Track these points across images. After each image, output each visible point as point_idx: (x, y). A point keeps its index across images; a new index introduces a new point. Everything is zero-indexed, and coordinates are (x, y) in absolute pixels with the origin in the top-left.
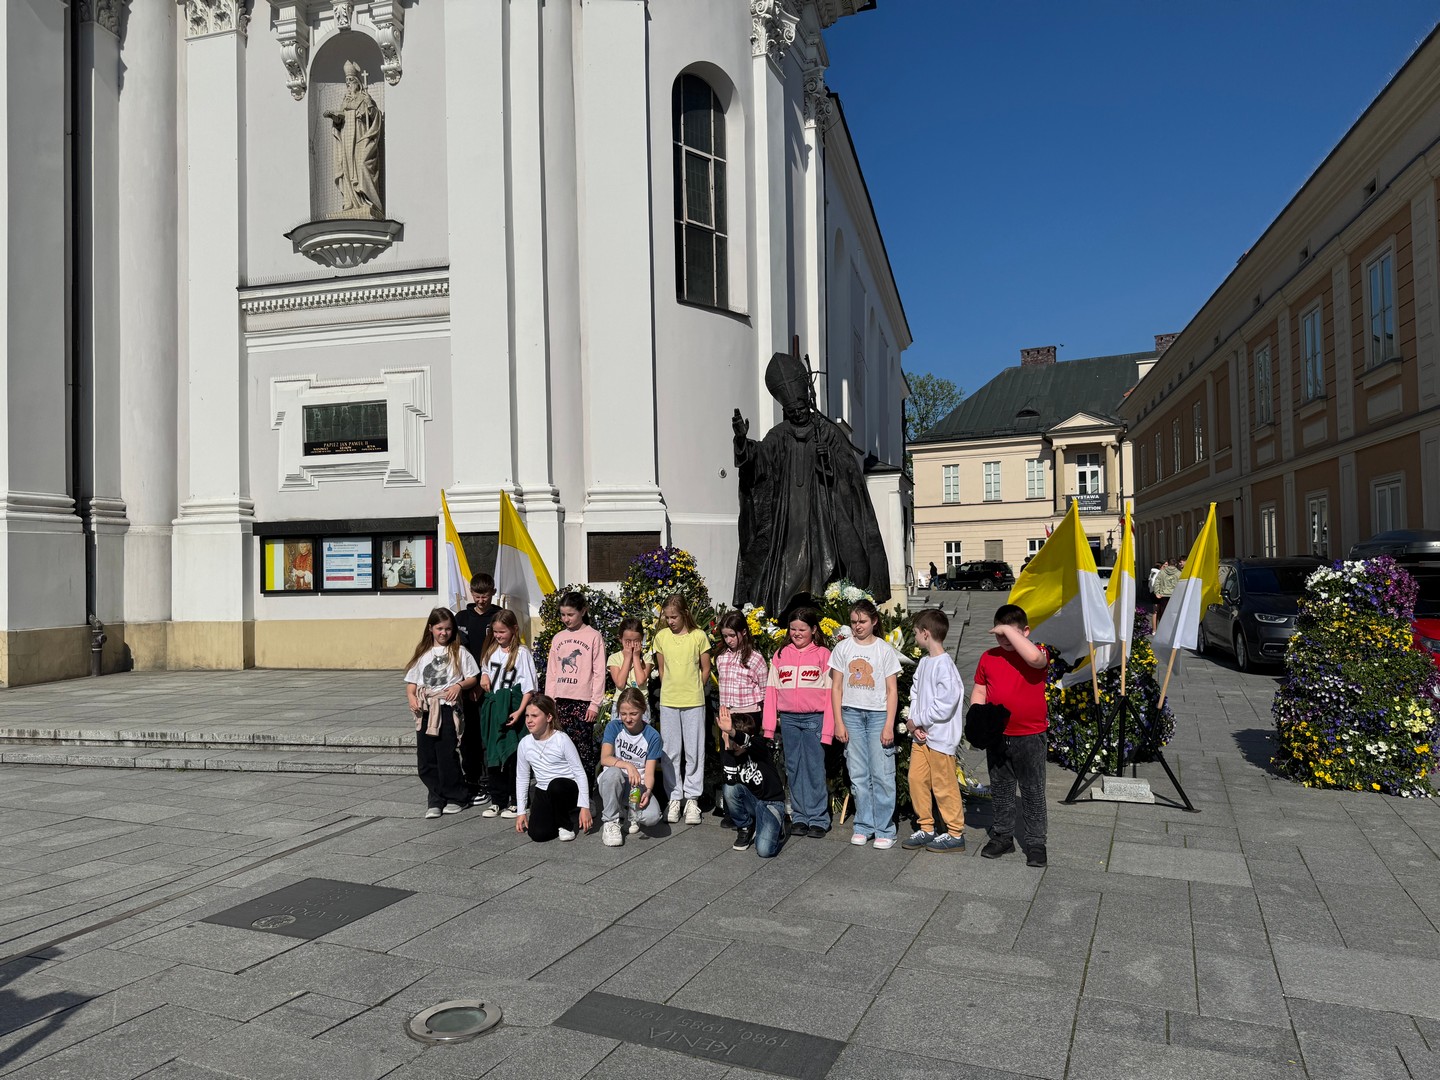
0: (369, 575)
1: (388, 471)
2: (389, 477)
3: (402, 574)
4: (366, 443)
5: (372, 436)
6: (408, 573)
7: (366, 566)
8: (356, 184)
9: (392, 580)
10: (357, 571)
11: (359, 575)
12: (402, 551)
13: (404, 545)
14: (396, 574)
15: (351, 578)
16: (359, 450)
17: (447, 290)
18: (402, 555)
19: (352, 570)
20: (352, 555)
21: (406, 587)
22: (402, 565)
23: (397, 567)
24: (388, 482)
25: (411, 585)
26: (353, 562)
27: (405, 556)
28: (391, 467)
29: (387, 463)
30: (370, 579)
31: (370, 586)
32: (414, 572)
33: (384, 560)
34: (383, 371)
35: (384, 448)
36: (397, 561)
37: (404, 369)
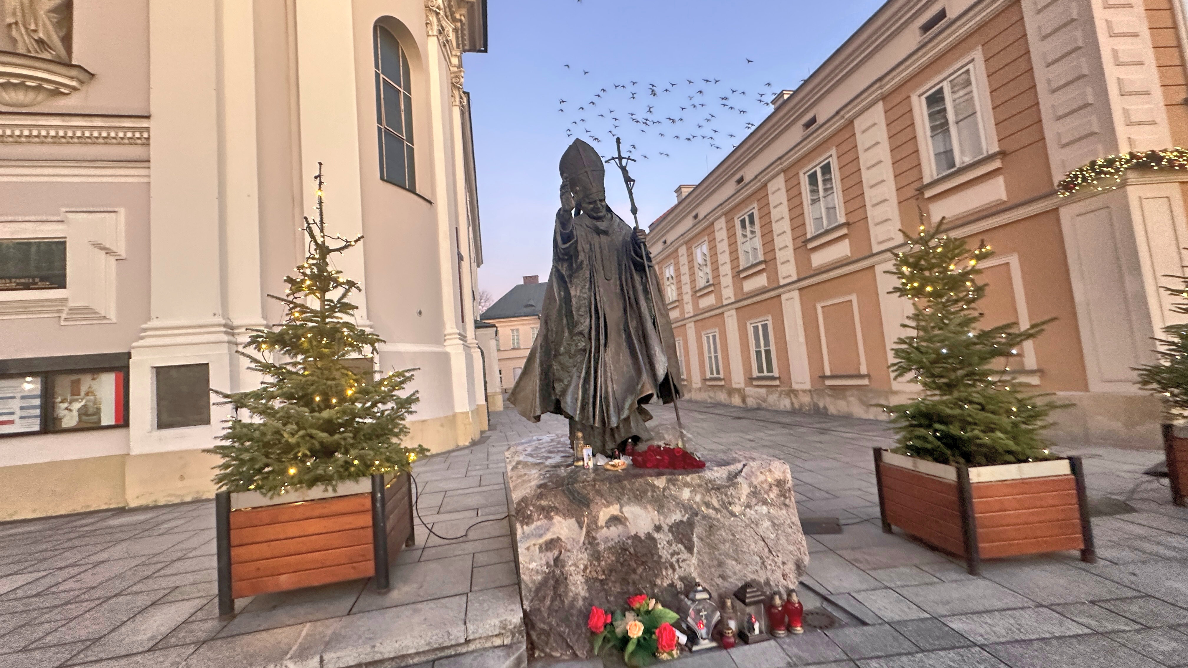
0: (36, 417)
1: (66, 310)
2: (68, 314)
3: (83, 412)
4: (37, 280)
5: (44, 273)
6: (91, 411)
7: (34, 407)
8: (35, 31)
9: (70, 420)
10: (19, 413)
11: (21, 418)
12: (84, 389)
13: (86, 382)
14: (75, 414)
15: (12, 422)
16: (27, 287)
17: (148, 139)
18: (83, 393)
19: (12, 413)
20: (13, 398)
21: (86, 425)
22: (83, 403)
23: (77, 406)
24: (66, 319)
25: (95, 423)
26: (15, 405)
27: (87, 394)
28: (72, 304)
29: (65, 300)
30: (38, 421)
31: (37, 428)
32: (99, 409)
33: (59, 399)
34: (64, 210)
35: (62, 285)
36: (77, 400)
37: (91, 209)
